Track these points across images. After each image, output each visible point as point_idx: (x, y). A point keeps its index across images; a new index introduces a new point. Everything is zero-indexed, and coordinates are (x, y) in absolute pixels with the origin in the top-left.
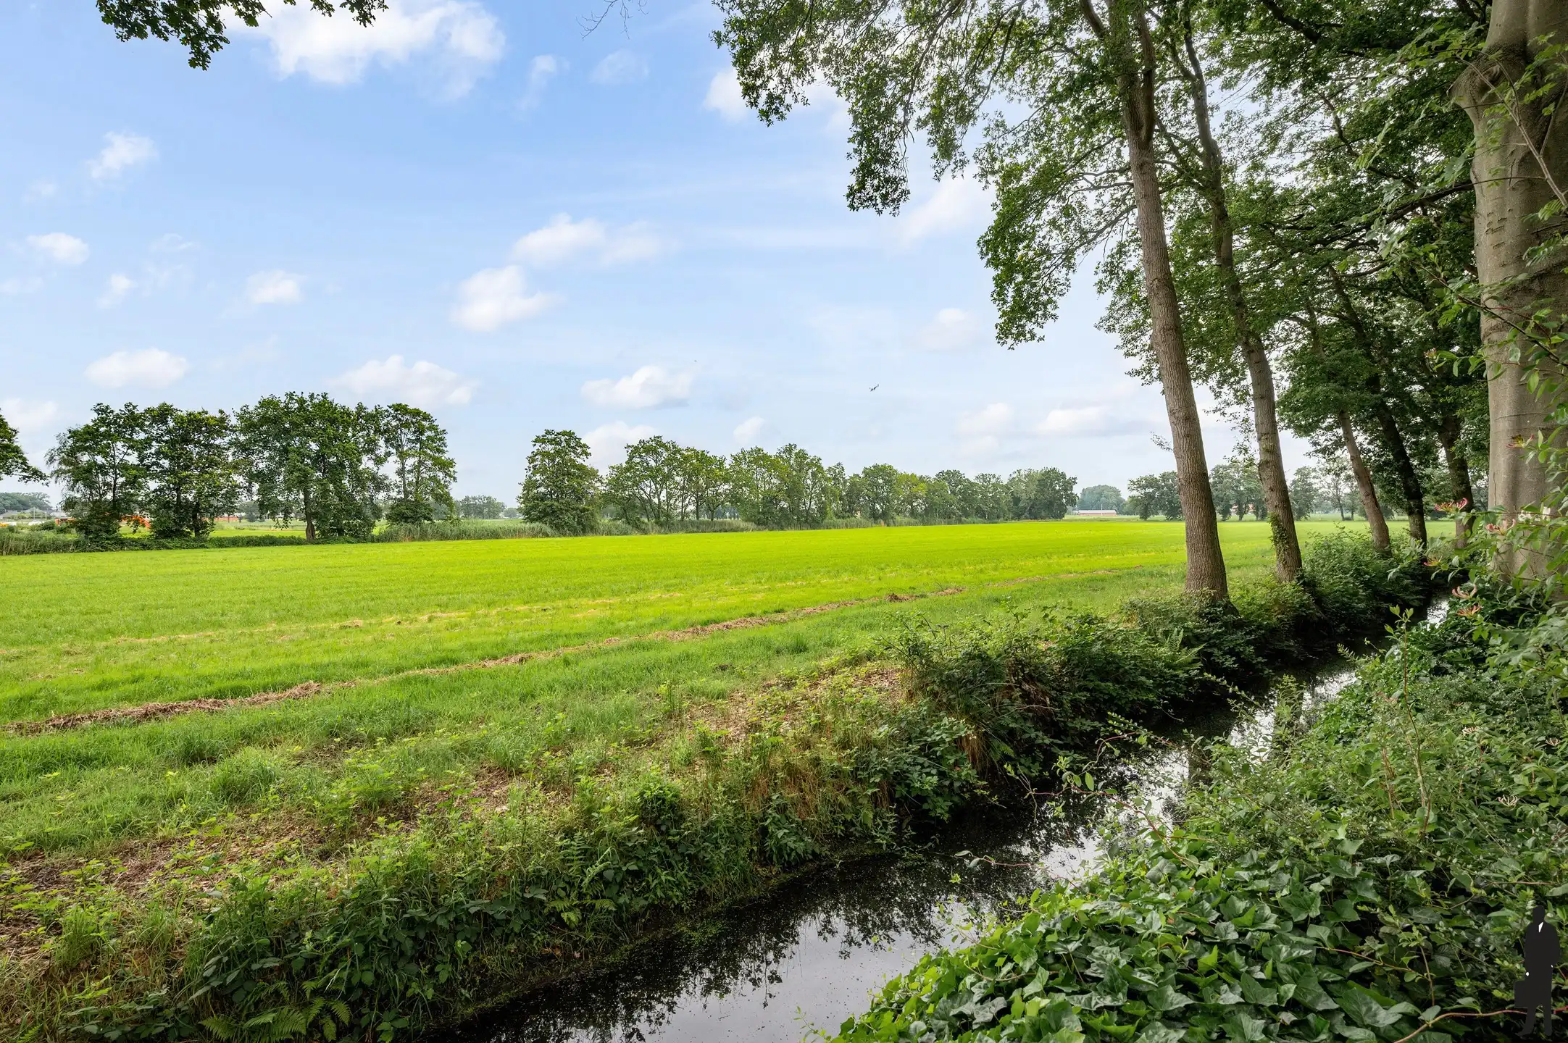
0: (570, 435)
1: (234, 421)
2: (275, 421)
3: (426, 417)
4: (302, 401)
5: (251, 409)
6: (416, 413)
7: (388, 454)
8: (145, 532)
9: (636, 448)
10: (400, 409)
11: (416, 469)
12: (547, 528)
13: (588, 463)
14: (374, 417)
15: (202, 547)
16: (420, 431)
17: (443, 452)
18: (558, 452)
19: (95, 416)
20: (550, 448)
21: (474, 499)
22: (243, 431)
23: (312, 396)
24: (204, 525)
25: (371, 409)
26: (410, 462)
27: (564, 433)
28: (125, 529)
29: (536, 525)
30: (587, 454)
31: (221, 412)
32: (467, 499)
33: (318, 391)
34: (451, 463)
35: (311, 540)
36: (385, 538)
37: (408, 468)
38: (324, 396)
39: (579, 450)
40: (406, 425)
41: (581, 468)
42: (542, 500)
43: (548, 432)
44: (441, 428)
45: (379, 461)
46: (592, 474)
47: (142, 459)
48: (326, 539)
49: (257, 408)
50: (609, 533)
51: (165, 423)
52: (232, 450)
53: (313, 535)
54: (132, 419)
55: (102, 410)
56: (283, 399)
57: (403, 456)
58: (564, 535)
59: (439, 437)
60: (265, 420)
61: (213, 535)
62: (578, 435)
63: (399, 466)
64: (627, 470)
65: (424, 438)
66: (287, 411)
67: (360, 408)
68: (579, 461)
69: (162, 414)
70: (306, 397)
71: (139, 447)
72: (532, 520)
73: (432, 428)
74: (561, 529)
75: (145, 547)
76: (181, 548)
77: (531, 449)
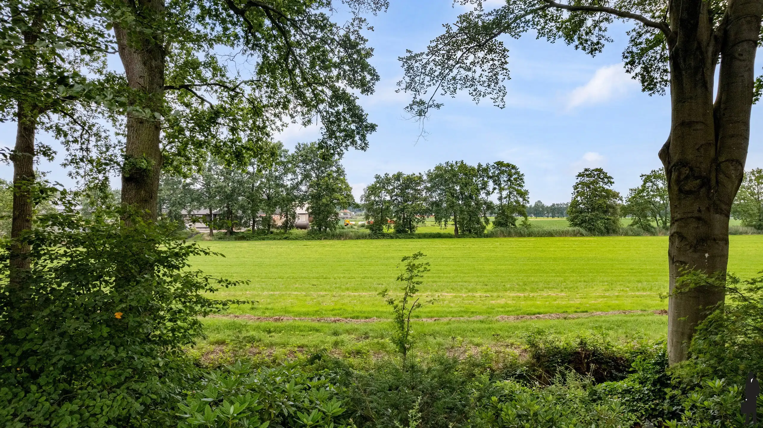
0: (600, 171)
1: (425, 178)
2: (441, 176)
3: (514, 167)
4: (452, 166)
5: (432, 171)
6: (508, 165)
7: (495, 189)
8: (392, 230)
9: (648, 176)
10: (500, 164)
11: (509, 196)
12: (582, 230)
13: (613, 188)
14: (486, 170)
15: (412, 238)
16: (510, 175)
17: (522, 186)
18: (592, 183)
19: (375, 180)
20: (586, 179)
21: (558, 205)
22: (428, 182)
23: (456, 163)
24: (414, 227)
25: (484, 166)
26: (505, 193)
27: (596, 170)
28: (385, 230)
29: (576, 228)
30: (612, 183)
31: (420, 174)
32: (553, 205)
33: (459, 160)
34: (526, 192)
35: (457, 235)
36: (491, 235)
37: (504, 196)
38: (462, 162)
39: (606, 180)
40: (502, 172)
41: (608, 192)
42: (581, 213)
43: (586, 170)
44: (521, 173)
45: (488, 194)
46: (616, 195)
47: (391, 198)
48: (463, 236)
49: (434, 171)
50: (626, 234)
51: (399, 181)
52: (425, 191)
53: (457, 232)
54: (389, 180)
55: (377, 177)
56: (444, 165)
57: (501, 190)
58: (595, 235)
59: (520, 178)
60: (437, 176)
61: (417, 232)
62: (605, 170)
63: (499, 195)
64: (643, 191)
65: (512, 179)
66: (446, 171)
67: (480, 165)
68: (606, 187)
69: (398, 177)
70: (454, 163)
71: (390, 192)
72: (575, 225)
73: (517, 173)
74: (592, 231)
75: (392, 238)
76: (404, 238)
77: (575, 181)
